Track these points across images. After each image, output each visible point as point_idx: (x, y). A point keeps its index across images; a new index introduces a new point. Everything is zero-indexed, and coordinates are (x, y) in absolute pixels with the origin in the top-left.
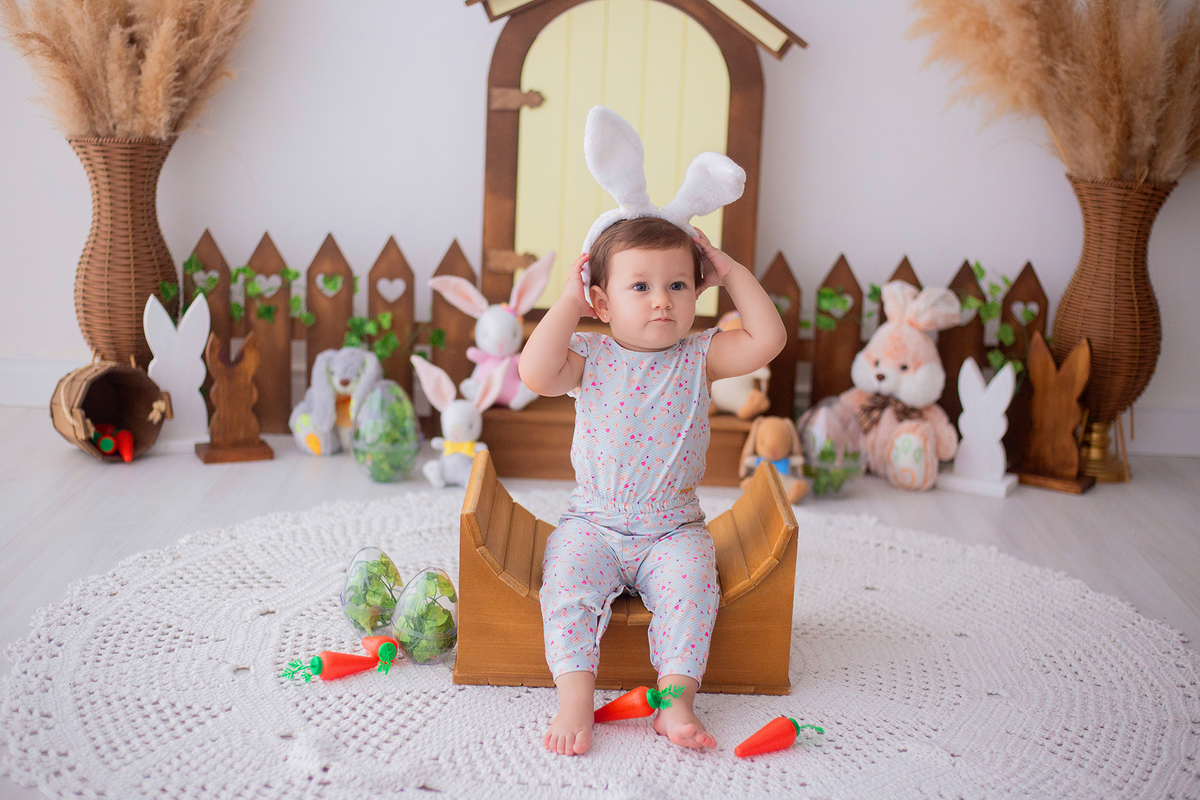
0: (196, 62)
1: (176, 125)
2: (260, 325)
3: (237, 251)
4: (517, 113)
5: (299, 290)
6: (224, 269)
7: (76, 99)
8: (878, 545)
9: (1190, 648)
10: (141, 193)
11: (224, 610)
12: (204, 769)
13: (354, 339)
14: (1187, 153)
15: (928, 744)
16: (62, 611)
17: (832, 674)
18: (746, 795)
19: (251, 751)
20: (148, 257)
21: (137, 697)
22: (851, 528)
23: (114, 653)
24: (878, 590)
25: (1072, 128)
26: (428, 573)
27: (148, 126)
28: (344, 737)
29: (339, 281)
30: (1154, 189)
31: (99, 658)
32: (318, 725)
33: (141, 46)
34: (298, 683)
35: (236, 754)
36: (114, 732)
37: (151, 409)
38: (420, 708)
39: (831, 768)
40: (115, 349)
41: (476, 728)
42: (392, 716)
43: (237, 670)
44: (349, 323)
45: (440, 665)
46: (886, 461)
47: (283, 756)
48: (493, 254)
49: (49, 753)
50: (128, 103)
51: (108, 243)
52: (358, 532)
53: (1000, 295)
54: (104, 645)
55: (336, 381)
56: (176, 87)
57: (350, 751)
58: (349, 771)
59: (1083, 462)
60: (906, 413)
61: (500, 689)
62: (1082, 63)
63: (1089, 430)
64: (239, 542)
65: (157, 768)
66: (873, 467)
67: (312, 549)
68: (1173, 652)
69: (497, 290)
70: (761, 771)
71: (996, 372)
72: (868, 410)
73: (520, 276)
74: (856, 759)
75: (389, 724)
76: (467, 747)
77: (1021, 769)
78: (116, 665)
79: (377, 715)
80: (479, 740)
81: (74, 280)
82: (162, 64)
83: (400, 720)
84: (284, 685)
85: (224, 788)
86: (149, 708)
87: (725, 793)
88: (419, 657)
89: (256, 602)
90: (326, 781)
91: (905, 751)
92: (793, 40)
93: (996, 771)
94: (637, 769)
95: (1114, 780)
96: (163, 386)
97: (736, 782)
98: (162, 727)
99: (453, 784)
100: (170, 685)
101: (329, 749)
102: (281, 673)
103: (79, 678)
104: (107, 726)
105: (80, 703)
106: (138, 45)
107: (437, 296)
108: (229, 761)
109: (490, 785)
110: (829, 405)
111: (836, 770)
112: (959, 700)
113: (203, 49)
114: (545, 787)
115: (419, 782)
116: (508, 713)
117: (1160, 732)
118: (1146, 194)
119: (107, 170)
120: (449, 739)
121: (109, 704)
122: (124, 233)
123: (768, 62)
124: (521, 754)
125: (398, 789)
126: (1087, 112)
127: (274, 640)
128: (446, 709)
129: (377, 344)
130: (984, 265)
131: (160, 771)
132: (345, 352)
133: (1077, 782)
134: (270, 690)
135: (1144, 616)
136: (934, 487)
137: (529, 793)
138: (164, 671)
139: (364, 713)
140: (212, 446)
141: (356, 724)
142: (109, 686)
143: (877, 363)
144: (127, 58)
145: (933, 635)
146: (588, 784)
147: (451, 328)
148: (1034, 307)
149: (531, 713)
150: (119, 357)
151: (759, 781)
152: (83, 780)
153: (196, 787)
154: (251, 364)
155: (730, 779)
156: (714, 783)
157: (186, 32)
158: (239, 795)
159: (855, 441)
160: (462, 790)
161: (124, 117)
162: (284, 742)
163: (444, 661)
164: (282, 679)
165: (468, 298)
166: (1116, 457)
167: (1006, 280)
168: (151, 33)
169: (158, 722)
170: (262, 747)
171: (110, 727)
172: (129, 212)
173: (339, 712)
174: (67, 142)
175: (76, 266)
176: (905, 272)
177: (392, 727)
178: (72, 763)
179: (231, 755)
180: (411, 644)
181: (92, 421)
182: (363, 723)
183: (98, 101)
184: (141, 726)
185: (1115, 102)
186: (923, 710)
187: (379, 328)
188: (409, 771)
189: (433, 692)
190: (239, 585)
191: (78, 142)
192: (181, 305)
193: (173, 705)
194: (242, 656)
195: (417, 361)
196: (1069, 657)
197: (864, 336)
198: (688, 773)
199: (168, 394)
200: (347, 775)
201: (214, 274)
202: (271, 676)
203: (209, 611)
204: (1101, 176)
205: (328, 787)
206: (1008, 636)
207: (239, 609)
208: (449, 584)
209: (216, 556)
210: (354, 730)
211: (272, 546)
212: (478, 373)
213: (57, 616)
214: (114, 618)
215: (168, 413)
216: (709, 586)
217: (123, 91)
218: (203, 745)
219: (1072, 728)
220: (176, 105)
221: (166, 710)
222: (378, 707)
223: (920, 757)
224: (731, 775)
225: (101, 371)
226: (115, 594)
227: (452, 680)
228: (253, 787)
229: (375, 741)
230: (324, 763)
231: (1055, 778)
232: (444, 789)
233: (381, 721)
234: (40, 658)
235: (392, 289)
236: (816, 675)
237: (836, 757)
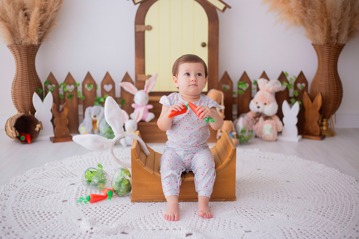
0: (45, 21)
1: (40, 40)
2: (68, 100)
3: (61, 78)
4: (144, 32)
5: (80, 89)
6: (57, 84)
7: (9, 33)
8: (260, 157)
9: (358, 182)
10: (30, 61)
11: (59, 184)
12: (54, 230)
13: (97, 103)
14: (348, 35)
15: (280, 213)
16: (9, 187)
17: (249, 194)
18: (224, 231)
19: (69, 225)
20: (33, 81)
21: (33, 210)
22: (251, 153)
23: (25, 198)
24: (261, 170)
25: (313, 29)
26: (122, 169)
27: (32, 41)
28: (97, 219)
29: (92, 86)
30: (339, 46)
31: (21, 199)
32: (89, 216)
33: (28, 17)
34: (83, 204)
35: (64, 226)
36: (26, 221)
37: (36, 127)
38: (121, 210)
39: (250, 221)
40: (24, 110)
41: (139, 215)
42: (112, 213)
43: (64, 201)
44: (96, 98)
45: (127, 197)
46: (261, 133)
47: (79, 226)
48: (138, 76)
49: (6, 228)
50: (25, 34)
51: (21, 77)
53: (293, 81)
54: (22, 196)
55: (92, 116)
56: (40, 29)
57: (99, 223)
58: (99, 229)
59: (321, 131)
60: (267, 118)
61: (146, 203)
62: (315, 9)
63: (322, 121)
64: (63, 164)
65: (40, 231)
66: (257, 135)
67: (86, 165)
68: (353, 184)
69: (140, 86)
70: (228, 223)
71: (293, 104)
72: (255, 118)
73: (147, 82)
74: (258, 219)
75: (112, 215)
76: (136, 220)
77: (309, 219)
78: (26, 201)
79: (107, 212)
80: (139, 218)
81: (11, 89)
82: (35, 22)
83: (115, 213)
84: (78, 205)
85: (60, 236)
86: (36, 213)
87: (217, 230)
88: (120, 195)
89: (69, 181)
90: (92, 232)
91: (273, 215)
92: (227, 6)
93: (302, 220)
94: (189, 225)
95: (339, 221)
96: (39, 120)
97: (221, 227)
98: (40, 219)
99: (132, 231)
100: (43, 206)
101: (93, 223)
102: (77, 201)
103: (14, 205)
104: (23, 219)
105: (14, 213)
106: (28, 16)
107: (122, 89)
108: (62, 228)
109: (143, 231)
110: (243, 117)
111: (252, 222)
112: (289, 200)
113: (48, 17)
114: (161, 231)
115: (121, 231)
116: (148, 210)
117: (352, 207)
118: (336, 48)
119: (20, 55)
120: (130, 218)
121: (24, 213)
122: (25, 74)
123: (219, 14)
124: (153, 222)
125: (115, 233)
126: (317, 24)
127: (75, 192)
128: (129, 210)
130: (288, 72)
131: (41, 232)
132: (95, 107)
133: (327, 222)
134: (74, 207)
135: (343, 174)
136: (276, 140)
137: (156, 233)
138: (41, 202)
139: (103, 212)
140: (55, 137)
141: (101, 215)
142: (24, 208)
143: (257, 103)
144: (24, 20)
145: (279, 182)
146: (174, 228)
147: (127, 99)
148: (304, 85)
149: (156, 210)
150: (26, 112)
151: (228, 226)
152: (16, 235)
153: (52, 236)
154: (66, 112)
155: (219, 226)
156: (214, 227)
157: (42, 12)
158: (65, 238)
159: (252, 127)
160: (135, 233)
161: (24, 38)
162: (79, 221)
163: (128, 196)
164: (78, 203)
165: (131, 89)
166: (331, 129)
167: (295, 77)
168: (31, 13)
169: (39, 217)
170: (72, 223)
171: (24, 219)
172: (27, 67)
173: (96, 212)
174: (7, 47)
175: (11, 85)
176: (264, 76)
177: (112, 216)
178: (13, 230)
179: (62, 226)
180: (117, 191)
181: (18, 131)
182: (103, 215)
183: (16, 34)
184: (34, 219)
185: (325, 20)
186: (278, 203)
188: (118, 227)
189: (125, 205)
190: (64, 177)
191: (10, 47)
192: (44, 95)
193: (44, 212)
194: (65, 197)
196: (321, 186)
197: (253, 95)
198: (205, 225)
199: (41, 122)
200: (99, 230)
201: (54, 86)
202: (74, 203)
203: (55, 184)
204: (322, 43)
205: (93, 234)
206: (302, 181)
207: (64, 183)
208: (128, 171)
209: (56, 169)
210: (100, 217)
211: (74, 165)
212: (135, 111)
213: (7, 188)
214: (25, 188)
215: (41, 128)
217: (24, 30)
218: (53, 223)
219: (324, 207)
220: (40, 34)
221: (41, 214)
222: (108, 210)
223: (278, 217)
224: (219, 225)
225: (20, 116)
226: (25, 181)
227: (131, 201)
228: (69, 235)
229: (107, 220)
230: (91, 227)
231: (320, 222)
232: (129, 233)
233: (109, 214)
234: (2, 200)
235: (108, 88)
236: (244, 195)
237: (251, 218)
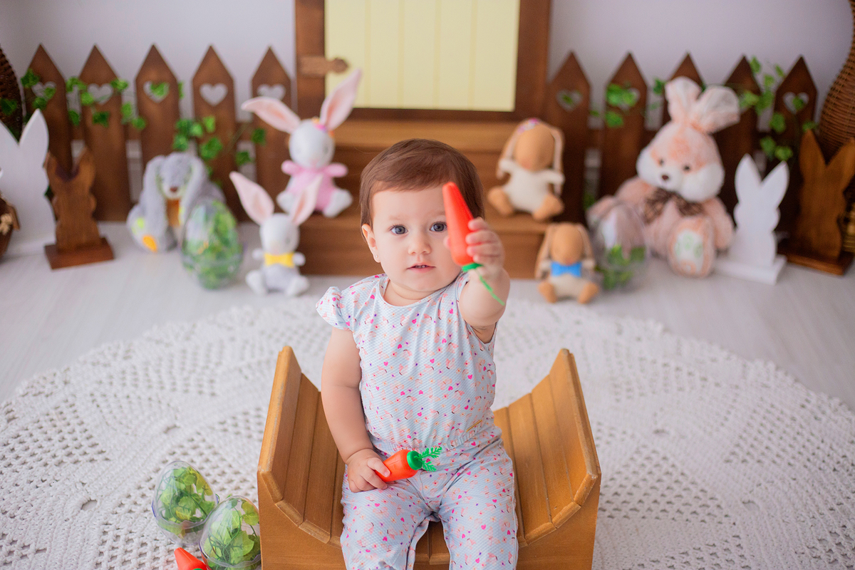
2: (97, 129)
5: (129, 98)
6: (60, 80)
8: (665, 365)
11: (48, 502)
13: (181, 140)
22: (639, 339)
29: (165, 87)
44: (177, 125)
48: (305, 60)
52: (183, 369)
53: (774, 87)
55: (166, 188)
59: (844, 240)
60: (689, 208)
63: (849, 210)
64: (72, 389)
67: (139, 397)
69: (309, 102)
72: (652, 202)
73: (331, 80)
89: (79, 486)
129: (203, 146)
130: (760, 60)
132: (174, 158)
136: (712, 274)
140: (57, 247)
143: (661, 162)
145: (723, 505)
148: (804, 97)
154: (86, 176)
159: (639, 234)
167: (779, 70)
176: (687, 69)
187: (204, 129)
192: (24, 113)
195: (237, 179)
197: (648, 126)
201: (51, 85)
203: (35, 504)
206: (793, 504)
209: (48, 413)
215: (15, 225)
216: (509, 533)
235: (214, 94)
